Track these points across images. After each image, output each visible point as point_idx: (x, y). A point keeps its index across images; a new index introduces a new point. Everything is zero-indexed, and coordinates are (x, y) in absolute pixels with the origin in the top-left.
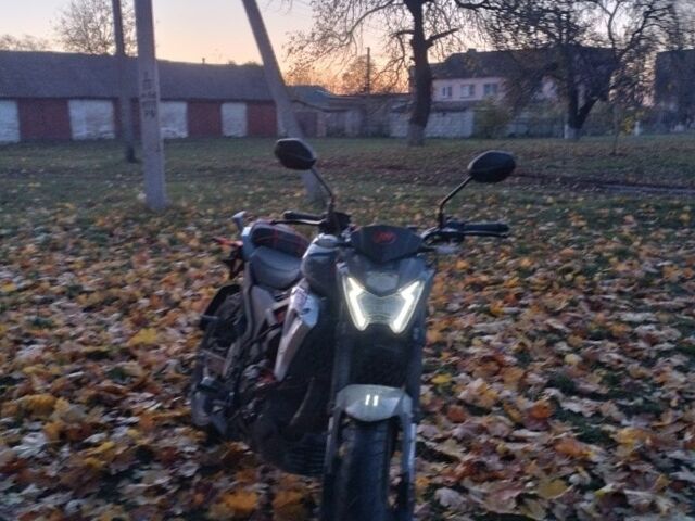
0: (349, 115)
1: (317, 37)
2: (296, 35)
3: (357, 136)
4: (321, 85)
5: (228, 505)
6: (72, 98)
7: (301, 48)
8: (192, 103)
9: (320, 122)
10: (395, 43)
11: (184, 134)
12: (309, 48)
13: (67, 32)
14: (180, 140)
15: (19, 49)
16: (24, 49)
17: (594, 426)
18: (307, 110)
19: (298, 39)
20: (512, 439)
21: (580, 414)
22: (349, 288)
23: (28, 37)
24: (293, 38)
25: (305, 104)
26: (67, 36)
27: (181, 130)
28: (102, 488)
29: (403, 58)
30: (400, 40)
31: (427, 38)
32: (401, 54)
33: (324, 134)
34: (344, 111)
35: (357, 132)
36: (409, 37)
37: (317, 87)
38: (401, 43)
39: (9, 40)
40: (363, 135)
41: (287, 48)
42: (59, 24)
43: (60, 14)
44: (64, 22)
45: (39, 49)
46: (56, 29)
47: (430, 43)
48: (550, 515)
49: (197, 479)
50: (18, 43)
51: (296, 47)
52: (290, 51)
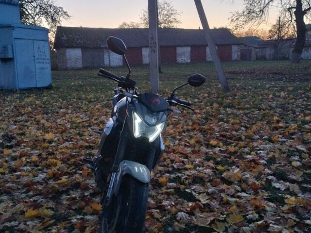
0: (268, 49)
1: (245, 14)
2: (235, 13)
3: (272, 60)
4: (258, 36)
5: (91, 208)
6: (143, 47)
7: (237, 19)
8: (193, 47)
9: (253, 53)
10: (288, 14)
11: (189, 61)
12: (242, 19)
13: (145, 20)
14: (187, 63)
15: (129, 28)
16: (131, 28)
17: (280, 195)
18: (247, 48)
19: (236, 15)
20: (235, 196)
21: (279, 189)
22: (135, 119)
23: (132, 22)
24: (234, 15)
25: (246, 45)
26: (145, 21)
27: (187, 59)
28: (53, 195)
29: (291, 21)
30: (290, 12)
31: (303, 10)
32: (290, 19)
33: (255, 59)
34: (265, 48)
35: (272, 57)
36: (294, 10)
37: (255, 37)
38: (291, 13)
39: (125, 24)
40: (275, 58)
41: (230, 19)
42: (143, 16)
43: (143, 12)
44: (144, 15)
45: (136, 27)
46: (141, 19)
47: (305, 12)
48: (226, 230)
49: (88, 197)
50: (128, 26)
51: (235, 19)
52: (232, 20)
